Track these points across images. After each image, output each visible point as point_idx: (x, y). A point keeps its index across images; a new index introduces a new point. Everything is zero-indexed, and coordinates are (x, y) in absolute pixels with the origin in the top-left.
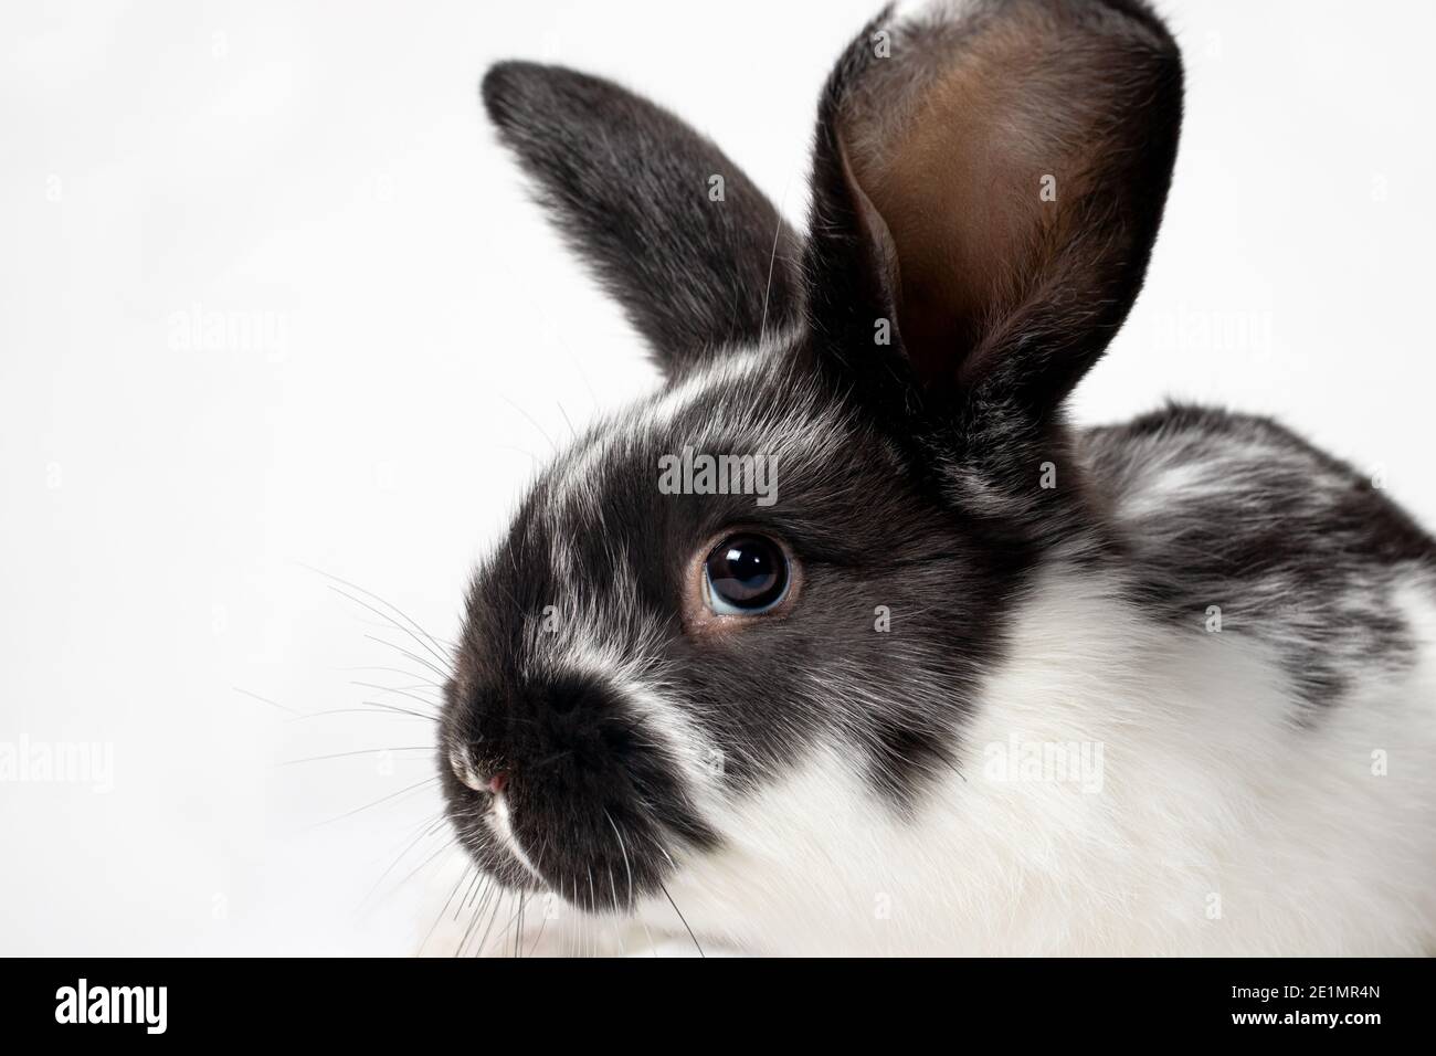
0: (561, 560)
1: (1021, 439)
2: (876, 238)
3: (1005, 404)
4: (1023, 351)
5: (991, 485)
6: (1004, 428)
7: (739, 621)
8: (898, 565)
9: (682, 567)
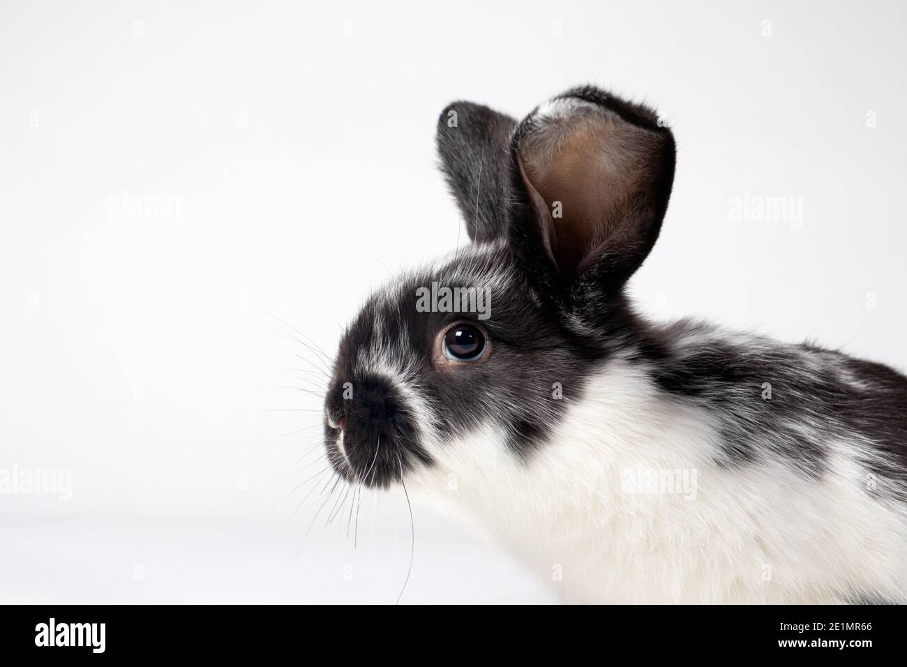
0: (378, 326)
1: (599, 301)
2: (537, 204)
3: (592, 284)
4: (604, 261)
5: (582, 322)
6: (591, 295)
7: (458, 363)
8: (536, 349)
9: (433, 337)
